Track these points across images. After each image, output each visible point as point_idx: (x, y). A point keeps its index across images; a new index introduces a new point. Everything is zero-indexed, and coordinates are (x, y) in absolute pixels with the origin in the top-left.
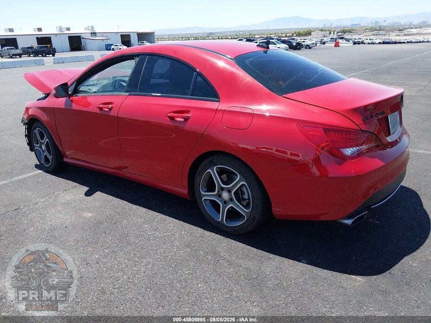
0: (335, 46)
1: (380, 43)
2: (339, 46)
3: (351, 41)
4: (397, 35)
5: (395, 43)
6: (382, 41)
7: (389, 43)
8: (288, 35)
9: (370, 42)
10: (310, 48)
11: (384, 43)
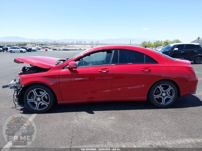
0: (46, 51)
1: (63, 50)
2: (47, 51)
3: (51, 49)
4: (65, 47)
5: (68, 50)
6: (63, 49)
7: (66, 50)
8: (14, 45)
9: (59, 49)
10: (35, 51)
11: (64, 50)
